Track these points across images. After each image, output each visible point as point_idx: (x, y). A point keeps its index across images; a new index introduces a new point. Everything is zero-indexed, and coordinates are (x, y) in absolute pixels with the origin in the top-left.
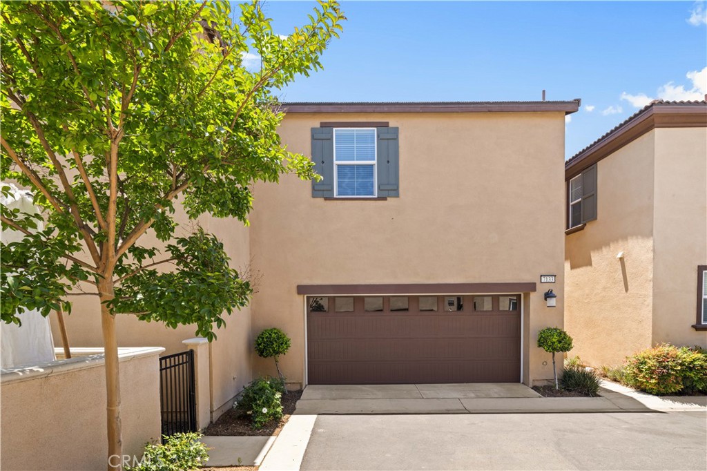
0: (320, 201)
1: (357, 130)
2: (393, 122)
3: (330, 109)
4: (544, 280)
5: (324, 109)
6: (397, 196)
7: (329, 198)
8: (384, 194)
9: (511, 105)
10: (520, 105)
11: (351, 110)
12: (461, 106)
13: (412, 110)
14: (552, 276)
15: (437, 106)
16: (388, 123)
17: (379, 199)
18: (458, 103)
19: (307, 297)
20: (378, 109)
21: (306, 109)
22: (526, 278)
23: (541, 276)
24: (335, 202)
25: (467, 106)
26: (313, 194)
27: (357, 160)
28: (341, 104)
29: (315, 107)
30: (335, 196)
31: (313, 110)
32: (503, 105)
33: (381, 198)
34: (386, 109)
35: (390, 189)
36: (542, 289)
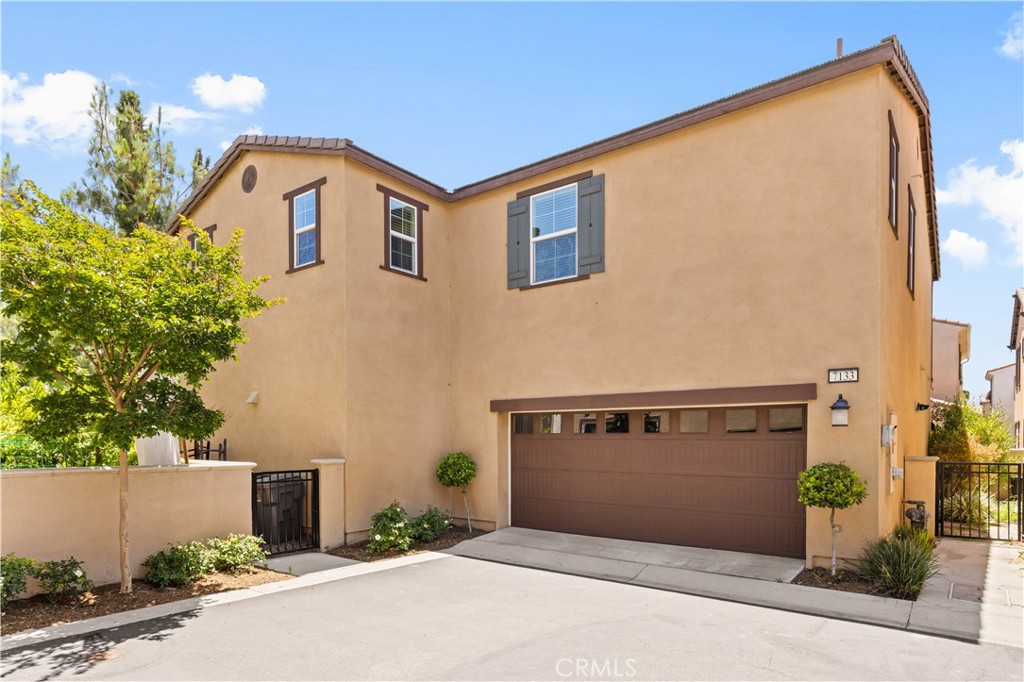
0: (516, 291)
1: (556, 192)
2: (597, 169)
3: (521, 175)
4: (833, 377)
5: (514, 177)
6: (602, 270)
7: (526, 287)
8: (586, 270)
9: (761, 91)
10: (778, 86)
11: (543, 169)
12: (680, 118)
13: (614, 146)
14: (851, 369)
15: (646, 131)
16: (591, 172)
17: (580, 278)
18: (677, 116)
19: (512, 415)
20: (573, 159)
21: (497, 183)
22: (800, 376)
23: (829, 371)
24: (532, 290)
25: (691, 115)
26: (509, 285)
27: (556, 231)
28: (532, 166)
29: (504, 178)
30: (532, 284)
31: (505, 182)
32: (747, 96)
33: (584, 277)
34: (582, 156)
35: (594, 263)
36: (827, 395)
